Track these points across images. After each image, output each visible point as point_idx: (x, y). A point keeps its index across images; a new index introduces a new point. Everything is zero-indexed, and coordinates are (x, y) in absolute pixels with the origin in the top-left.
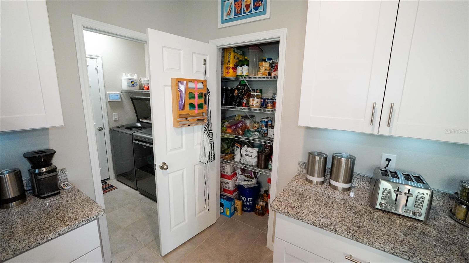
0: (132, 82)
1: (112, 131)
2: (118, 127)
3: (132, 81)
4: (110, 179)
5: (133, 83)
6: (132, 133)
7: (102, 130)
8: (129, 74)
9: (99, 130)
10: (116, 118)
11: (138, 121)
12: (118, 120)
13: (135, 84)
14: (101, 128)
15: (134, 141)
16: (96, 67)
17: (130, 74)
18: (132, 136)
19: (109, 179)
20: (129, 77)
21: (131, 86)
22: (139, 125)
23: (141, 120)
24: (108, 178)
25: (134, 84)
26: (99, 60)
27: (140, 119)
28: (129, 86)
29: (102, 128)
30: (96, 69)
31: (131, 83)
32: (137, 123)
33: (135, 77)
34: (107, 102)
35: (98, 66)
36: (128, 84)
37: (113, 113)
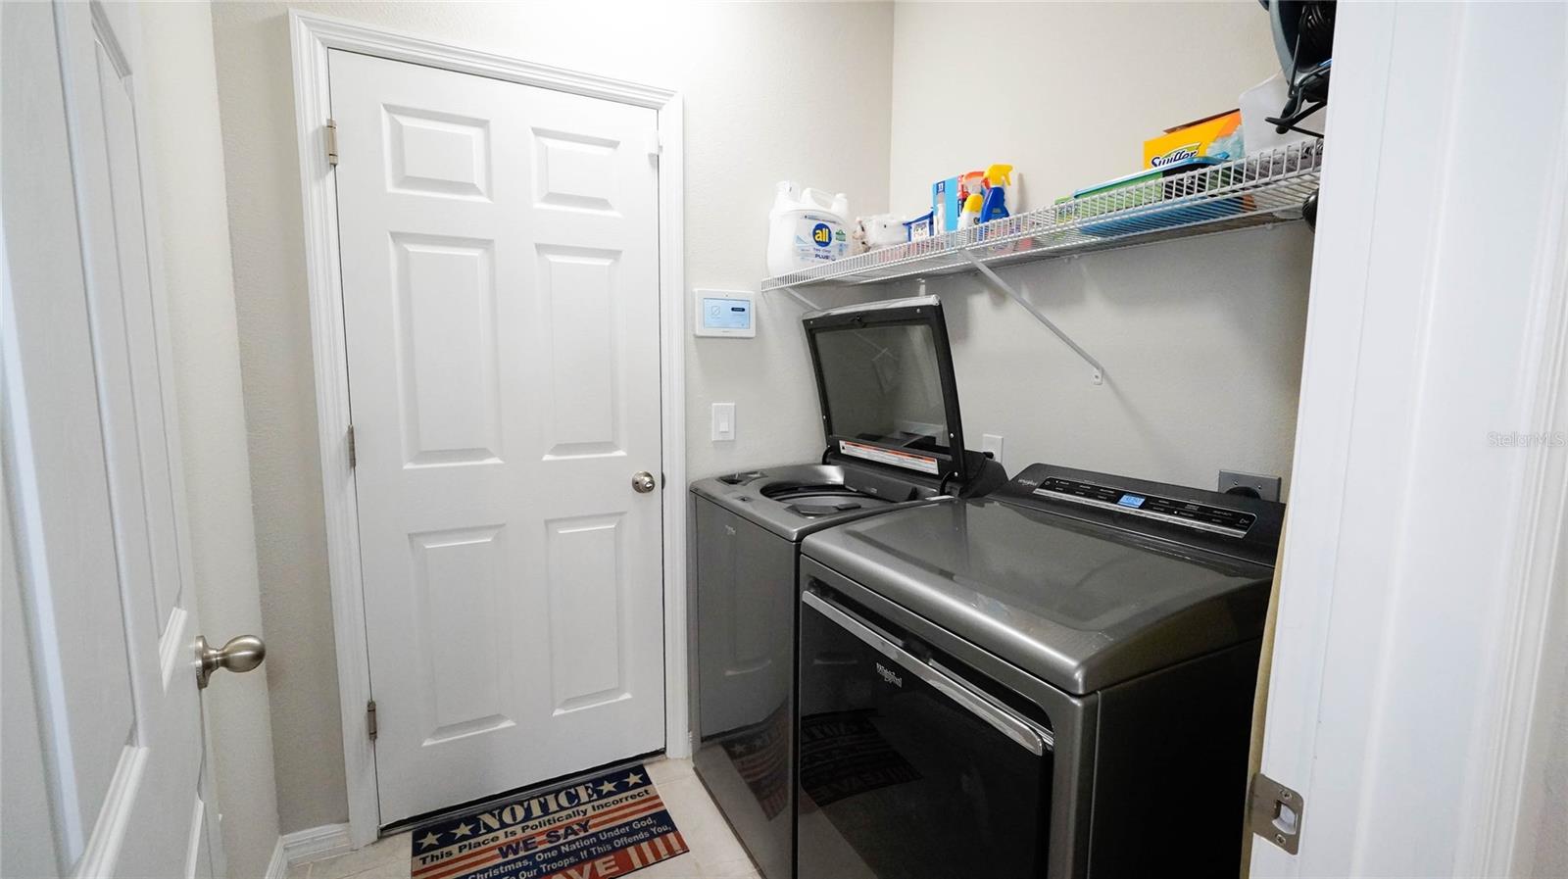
0: (822, 233)
1: (699, 498)
2: (731, 480)
3: (820, 227)
4: (668, 753)
5: (822, 236)
6: (802, 535)
7: (650, 489)
8: (808, 190)
9: (638, 486)
10: (724, 427)
11: (832, 455)
12: (734, 441)
13: (834, 241)
14: (647, 479)
15: (809, 597)
16: (655, 151)
17: (812, 192)
18: (798, 553)
19: (661, 752)
20: (808, 203)
21: (812, 251)
22: (834, 474)
23: (847, 448)
24: (660, 746)
25: (826, 244)
26: (672, 110)
27: (842, 443)
28: (803, 254)
29: (652, 482)
30: (656, 161)
31: (815, 234)
32: (825, 463)
33: (836, 208)
34: (691, 339)
35: (661, 148)
36: (799, 239)
37: (714, 404)
